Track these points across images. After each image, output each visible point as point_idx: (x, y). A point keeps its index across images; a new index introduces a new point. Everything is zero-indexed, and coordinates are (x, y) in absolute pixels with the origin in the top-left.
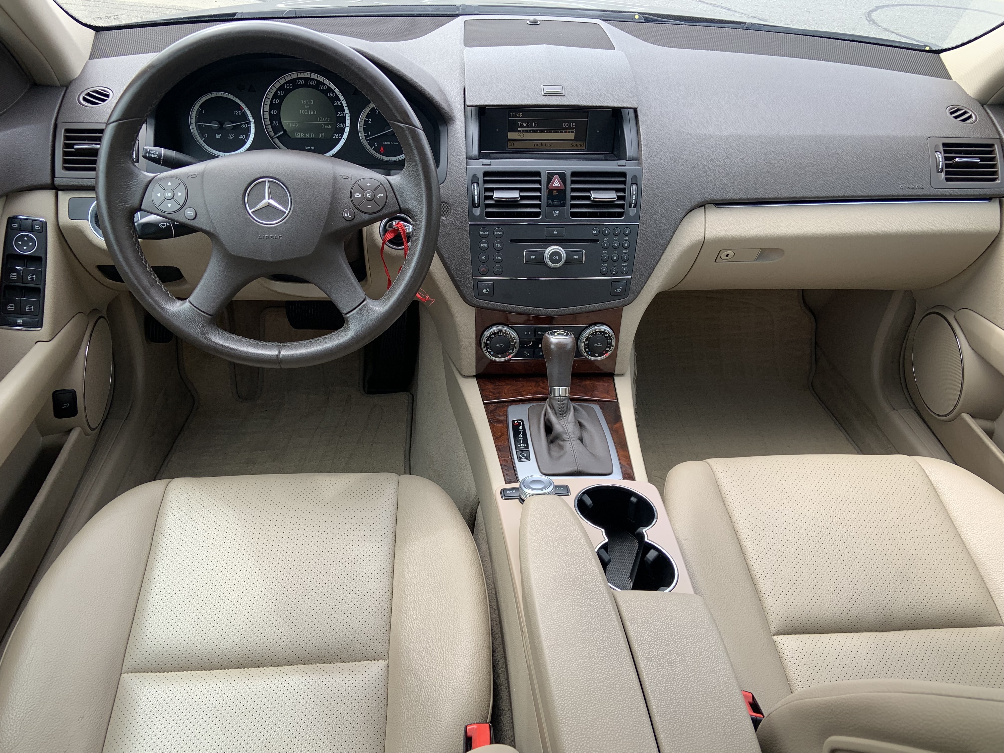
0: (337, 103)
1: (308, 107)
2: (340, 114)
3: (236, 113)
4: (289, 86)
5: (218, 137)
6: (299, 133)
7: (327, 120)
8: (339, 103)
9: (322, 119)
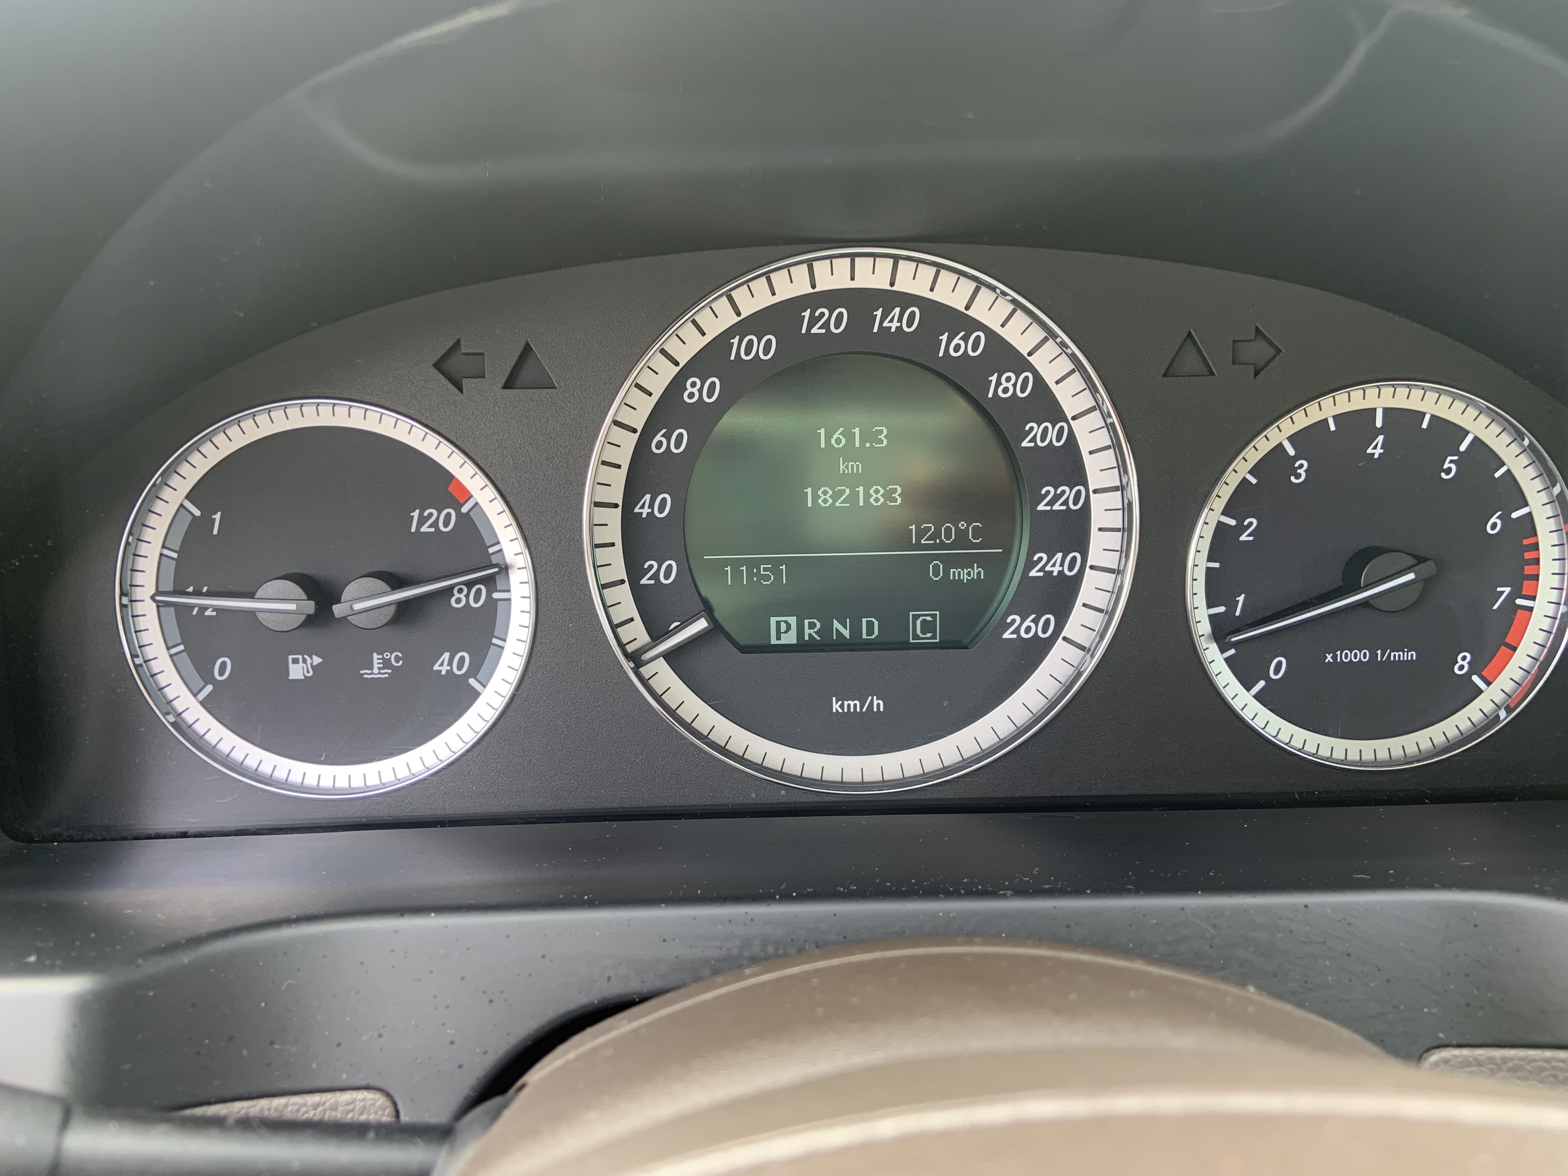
0: (1037, 430)
1: (855, 467)
2: (1056, 498)
3: (422, 521)
4: (758, 348)
5: (297, 672)
6: (793, 620)
7: (960, 533)
8: (1052, 434)
9: (936, 535)
